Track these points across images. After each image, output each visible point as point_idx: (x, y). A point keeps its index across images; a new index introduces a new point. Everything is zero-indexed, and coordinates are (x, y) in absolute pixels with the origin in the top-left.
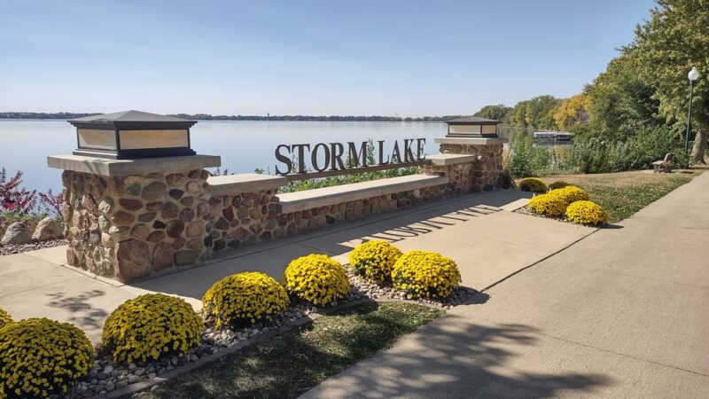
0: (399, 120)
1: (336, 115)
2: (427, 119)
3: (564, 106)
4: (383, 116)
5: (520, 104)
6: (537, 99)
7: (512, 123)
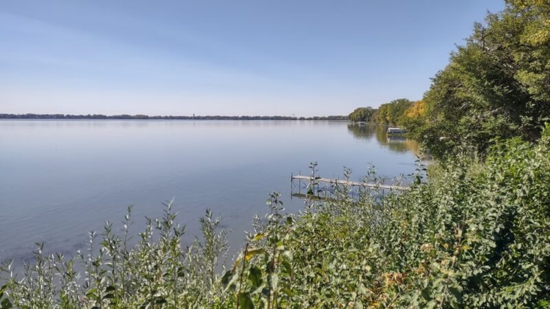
0: (295, 119)
1: (246, 115)
2: (316, 119)
3: (416, 107)
4: (282, 116)
5: (383, 105)
6: (395, 102)
7: (377, 121)
